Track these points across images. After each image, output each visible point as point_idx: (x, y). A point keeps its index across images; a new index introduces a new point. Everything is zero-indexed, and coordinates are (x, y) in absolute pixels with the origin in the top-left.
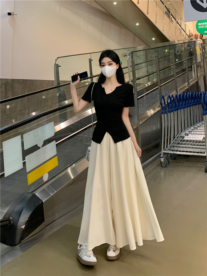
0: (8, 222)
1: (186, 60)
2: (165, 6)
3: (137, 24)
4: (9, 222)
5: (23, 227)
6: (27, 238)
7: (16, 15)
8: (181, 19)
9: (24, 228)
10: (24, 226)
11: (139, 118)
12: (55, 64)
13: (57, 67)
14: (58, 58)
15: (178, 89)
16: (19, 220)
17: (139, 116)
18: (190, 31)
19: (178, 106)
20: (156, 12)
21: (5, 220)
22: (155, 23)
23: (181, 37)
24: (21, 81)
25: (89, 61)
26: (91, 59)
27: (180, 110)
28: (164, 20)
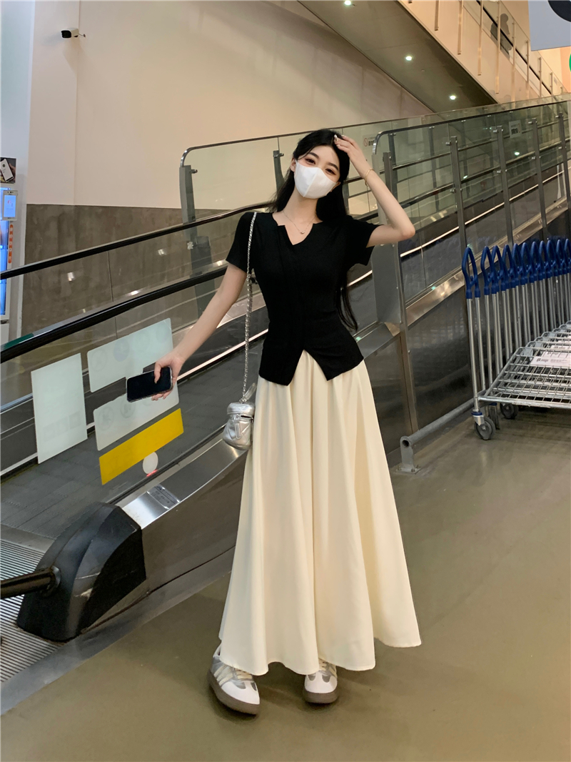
0: (47, 580)
1: (538, 153)
2: (484, 9)
3: (409, 58)
4: (51, 581)
5: (87, 593)
6: (97, 622)
7: (84, 36)
8: (527, 42)
9: (89, 595)
10: (90, 591)
11: (405, 310)
12: (183, 166)
13: (188, 172)
14: (189, 150)
15: (515, 232)
16: (77, 575)
17: (405, 303)
18: (551, 74)
19: (512, 277)
20: (460, 26)
21: (40, 575)
22: (457, 53)
23: (528, 92)
24: (100, 210)
25: (275, 158)
26: (278, 152)
27: (517, 287)
28: (480, 46)
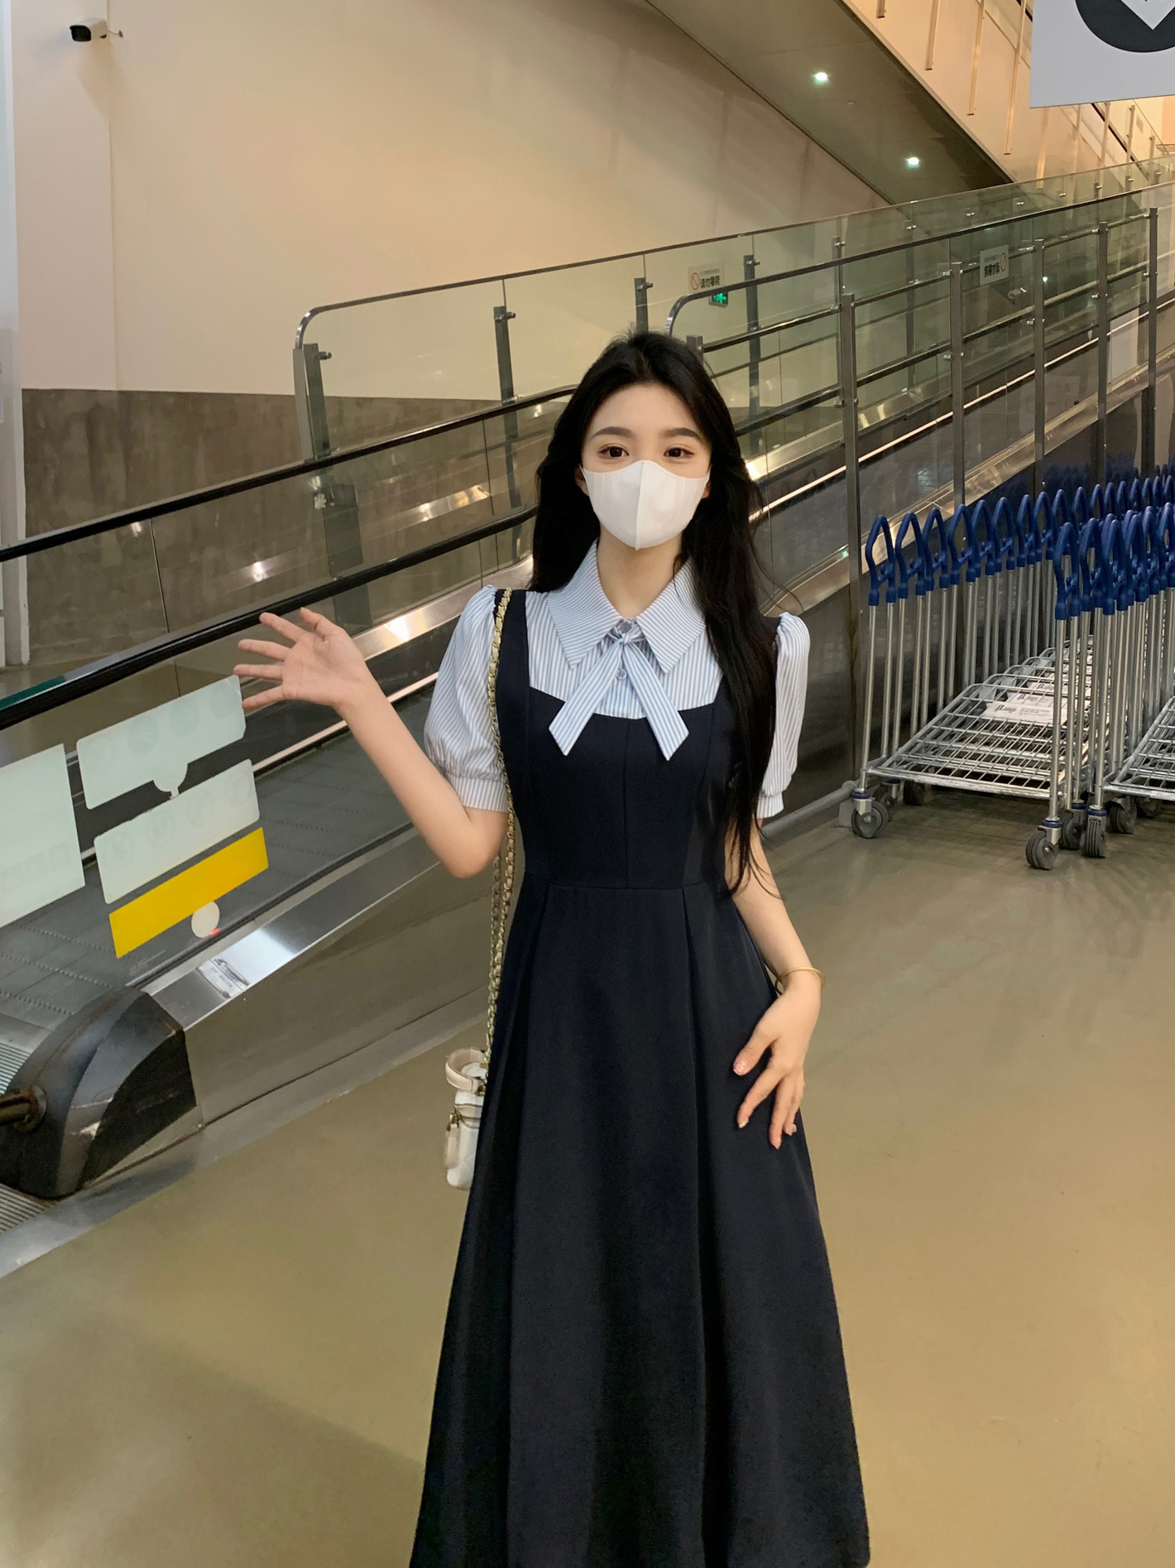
0: (24, 1107)
3: (822, 77)
4: (31, 1109)
5: (93, 1129)
10: (96, 1126)
13: (312, 359)
14: (315, 313)
16: (73, 1102)
21: (13, 1100)
22: (924, 67)
24: (172, 400)
25: (497, 322)
26: (503, 309)
28: (977, 43)
